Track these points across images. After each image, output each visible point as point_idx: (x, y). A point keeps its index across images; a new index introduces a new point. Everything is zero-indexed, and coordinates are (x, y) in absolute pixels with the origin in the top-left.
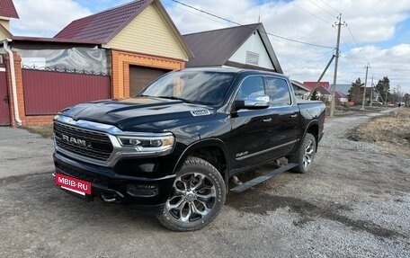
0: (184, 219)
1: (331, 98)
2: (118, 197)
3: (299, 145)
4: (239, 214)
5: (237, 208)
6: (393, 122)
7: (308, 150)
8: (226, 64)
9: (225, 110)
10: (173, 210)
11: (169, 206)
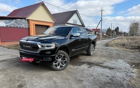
0: (58, 67)
1: (101, 34)
2: (41, 61)
3: (89, 47)
4: (73, 66)
5: (73, 65)
6: (119, 41)
7: (92, 49)
8: (66, 24)
9: (68, 37)
10: (55, 65)
11: (54, 64)
